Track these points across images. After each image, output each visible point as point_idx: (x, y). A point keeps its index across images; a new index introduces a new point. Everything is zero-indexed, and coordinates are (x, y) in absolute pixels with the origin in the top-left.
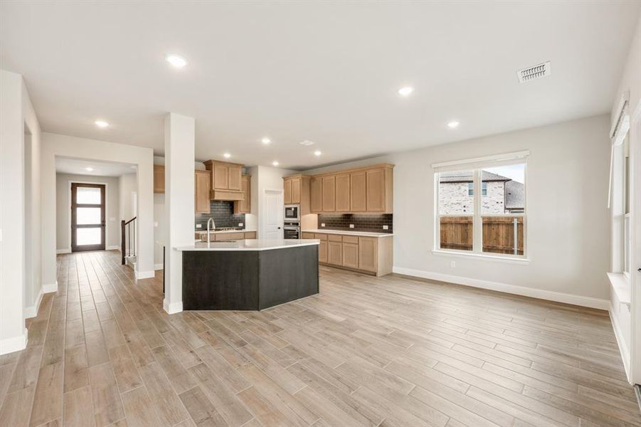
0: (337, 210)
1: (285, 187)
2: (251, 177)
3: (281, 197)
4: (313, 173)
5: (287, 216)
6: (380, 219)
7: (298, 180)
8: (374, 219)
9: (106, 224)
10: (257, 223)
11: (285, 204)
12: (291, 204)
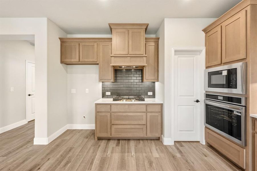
1: (208, 42)
2: (159, 38)
5: (210, 85)
11: (207, 67)
12: (220, 64)
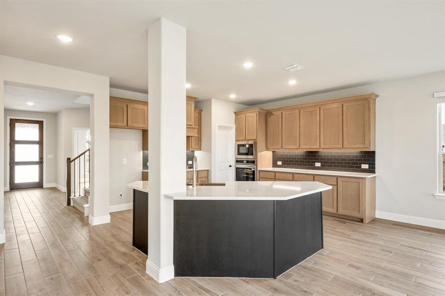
0: (302, 147)
1: (237, 121)
2: (202, 111)
3: (233, 133)
4: (269, 107)
5: (239, 154)
6: (358, 156)
7: (254, 114)
8: (350, 156)
9: (44, 161)
10: (210, 161)
11: (236, 141)
12: (245, 140)
